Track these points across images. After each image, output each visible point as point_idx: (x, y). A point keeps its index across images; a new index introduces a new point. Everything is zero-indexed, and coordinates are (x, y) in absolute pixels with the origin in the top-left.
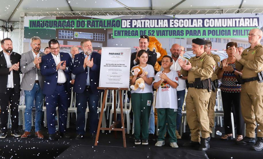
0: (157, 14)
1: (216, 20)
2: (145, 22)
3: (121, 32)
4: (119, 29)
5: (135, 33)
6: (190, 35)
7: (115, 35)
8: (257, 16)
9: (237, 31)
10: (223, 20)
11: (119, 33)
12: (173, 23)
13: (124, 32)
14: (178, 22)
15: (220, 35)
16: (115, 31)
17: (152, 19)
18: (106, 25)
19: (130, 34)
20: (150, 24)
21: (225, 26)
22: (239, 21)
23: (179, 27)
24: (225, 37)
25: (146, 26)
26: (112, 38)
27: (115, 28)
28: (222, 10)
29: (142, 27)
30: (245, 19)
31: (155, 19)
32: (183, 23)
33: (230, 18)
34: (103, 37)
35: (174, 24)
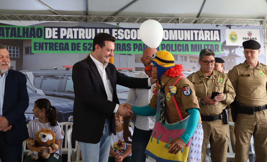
0: (95, 20)
1: (171, 31)
2: (78, 32)
3: (44, 45)
4: (41, 40)
5: (64, 46)
6: (139, 51)
7: (35, 49)
8: (218, 28)
9: (196, 45)
10: (179, 31)
11: (41, 46)
12: (116, 34)
13: (48, 45)
14: (123, 32)
15: (176, 51)
16: (35, 43)
17: (89, 28)
18: (21, 34)
19: (58, 48)
20: (85, 35)
21: (182, 39)
22: (198, 34)
23: (124, 39)
24: (182, 53)
25: (80, 37)
26: (31, 53)
27: (34, 38)
28: (178, 19)
29: (74, 39)
30: (205, 31)
31: (92, 28)
32: (130, 34)
33: (187, 30)
34: (17, 52)
35: (118, 35)
